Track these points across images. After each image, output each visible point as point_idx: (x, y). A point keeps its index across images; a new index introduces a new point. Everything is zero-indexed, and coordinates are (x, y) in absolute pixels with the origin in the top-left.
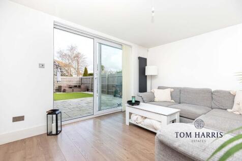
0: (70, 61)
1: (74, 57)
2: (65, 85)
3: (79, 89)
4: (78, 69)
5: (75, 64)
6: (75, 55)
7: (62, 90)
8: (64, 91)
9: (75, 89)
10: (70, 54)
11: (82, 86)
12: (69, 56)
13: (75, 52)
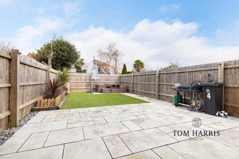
0: (108, 59)
1: (112, 55)
2: (103, 84)
3: (118, 89)
4: (116, 67)
5: (112, 63)
6: (112, 53)
7: (99, 89)
8: (101, 91)
9: (113, 89)
10: (108, 52)
11: (121, 86)
12: (107, 54)
13: (113, 50)
